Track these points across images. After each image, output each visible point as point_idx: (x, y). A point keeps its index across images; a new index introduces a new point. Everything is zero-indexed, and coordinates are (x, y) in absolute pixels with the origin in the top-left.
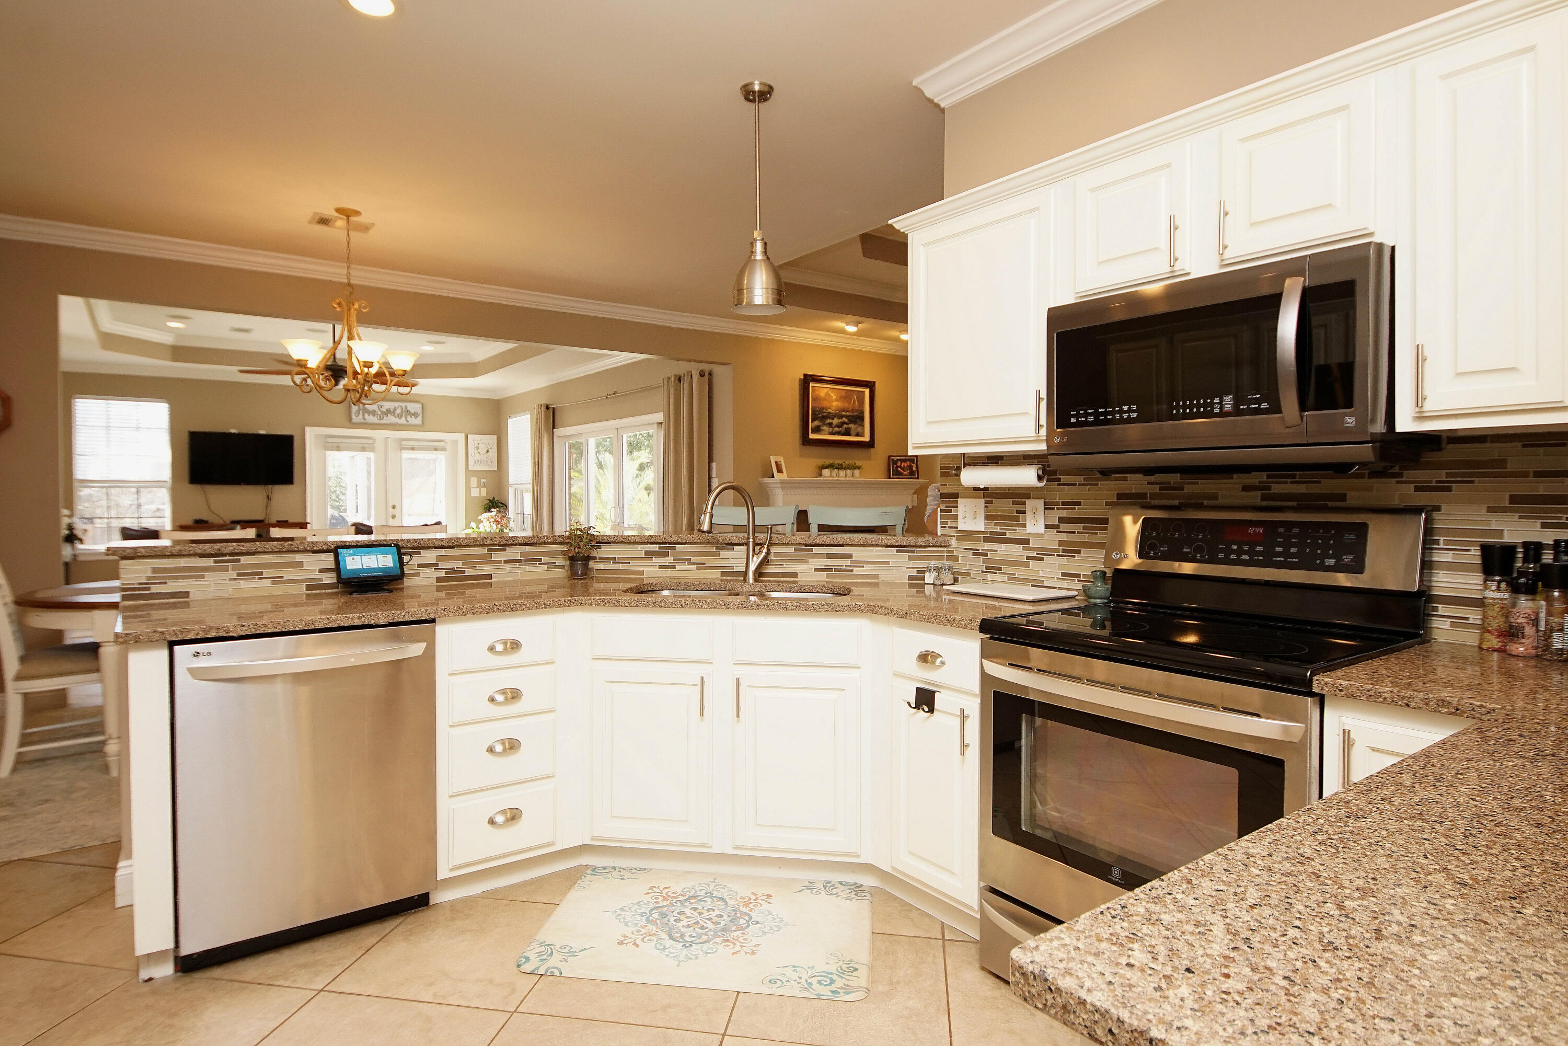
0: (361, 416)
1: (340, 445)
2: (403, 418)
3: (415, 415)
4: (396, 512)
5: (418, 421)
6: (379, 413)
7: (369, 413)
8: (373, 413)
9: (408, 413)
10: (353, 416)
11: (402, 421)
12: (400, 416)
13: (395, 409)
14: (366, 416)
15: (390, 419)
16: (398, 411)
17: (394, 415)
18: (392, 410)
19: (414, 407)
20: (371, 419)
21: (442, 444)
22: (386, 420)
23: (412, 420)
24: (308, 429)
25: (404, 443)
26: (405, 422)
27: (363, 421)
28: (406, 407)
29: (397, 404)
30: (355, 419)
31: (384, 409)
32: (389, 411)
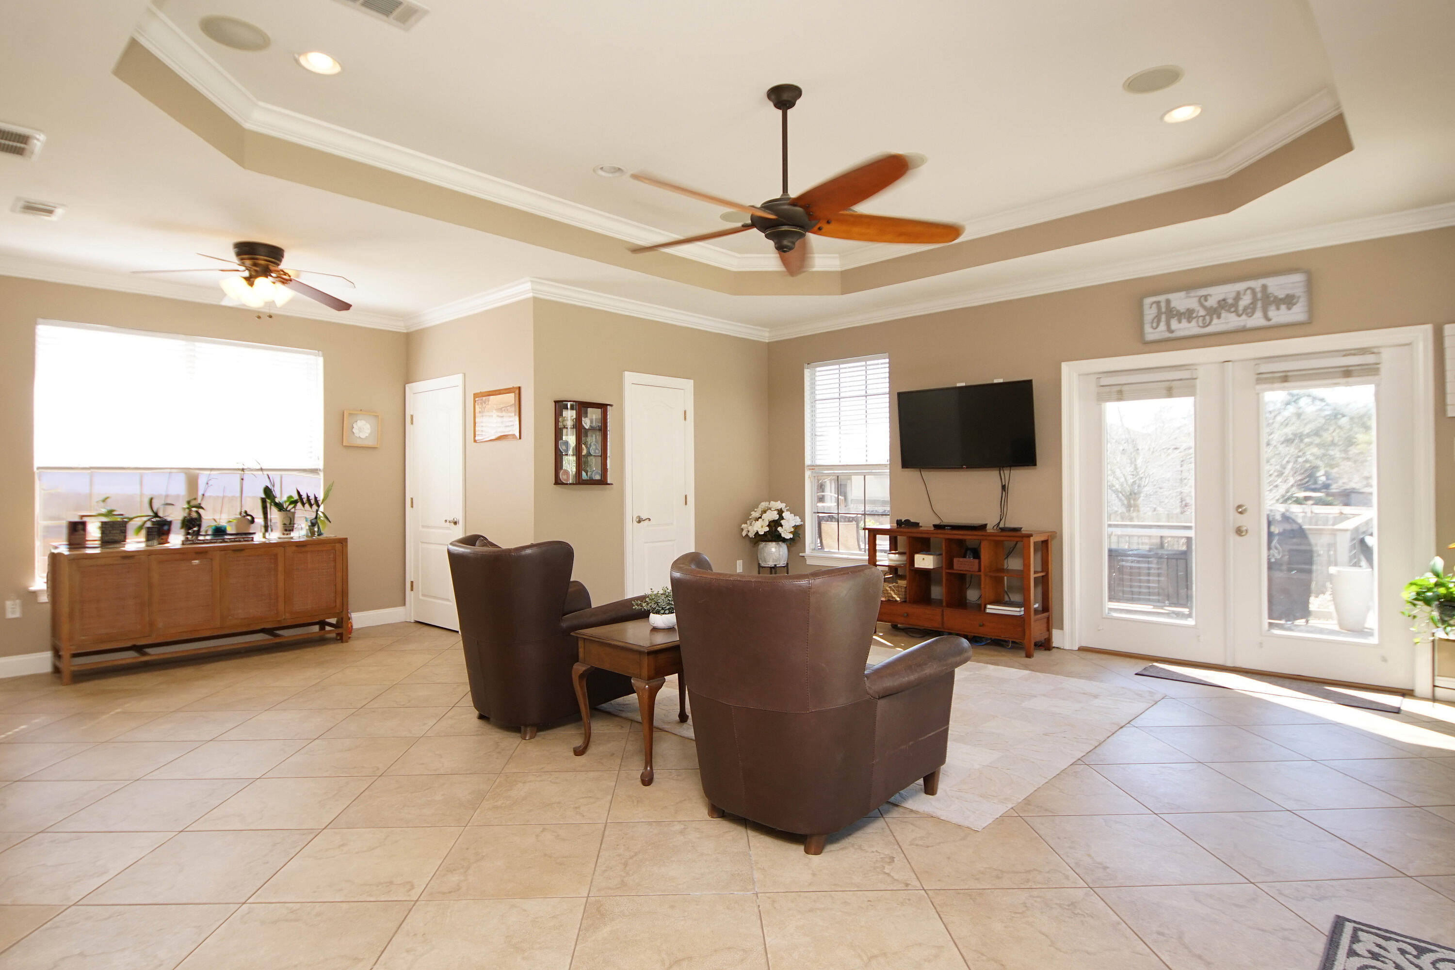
0: (1162, 327)
1: (1124, 388)
2: (1259, 314)
3: (1289, 301)
4: (1243, 521)
5: (1297, 314)
6: (1202, 312)
7: (1180, 316)
8: (1189, 315)
9: (1267, 300)
10: (1148, 329)
11: (1257, 320)
12: (1250, 310)
13: (1238, 297)
14: (1174, 324)
15: (1229, 321)
16: (1246, 300)
17: (1236, 311)
18: (1230, 301)
19: (1277, 285)
20: (1183, 328)
21: (1369, 359)
22: (1217, 325)
23: (1280, 315)
24: (1065, 366)
25: (1265, 368)
26: (1262, 322)
27: (1167, 335)
28: (1264, 287)
29: (1241, 286)
30: (1151, 334)
31: (1212, 302)
32: (1223, 305)
